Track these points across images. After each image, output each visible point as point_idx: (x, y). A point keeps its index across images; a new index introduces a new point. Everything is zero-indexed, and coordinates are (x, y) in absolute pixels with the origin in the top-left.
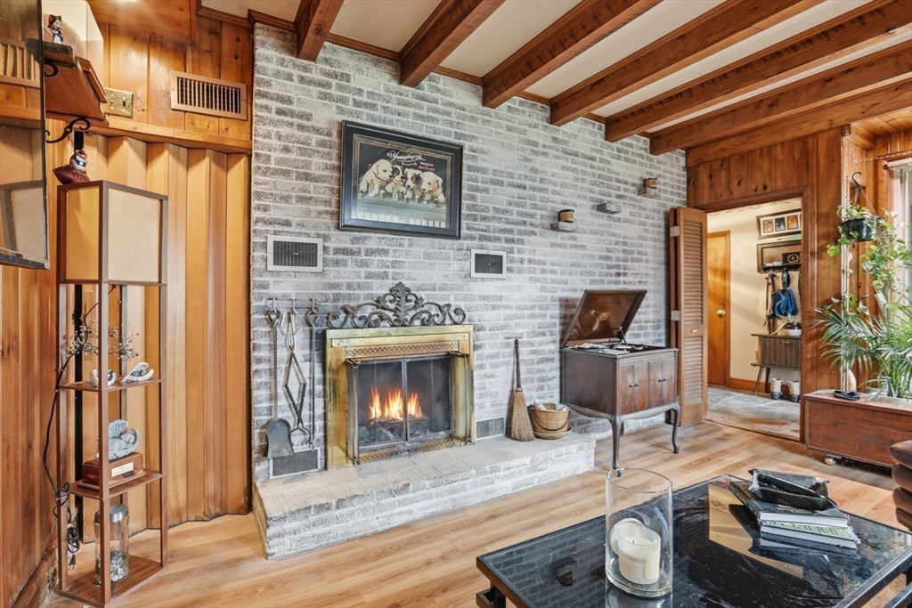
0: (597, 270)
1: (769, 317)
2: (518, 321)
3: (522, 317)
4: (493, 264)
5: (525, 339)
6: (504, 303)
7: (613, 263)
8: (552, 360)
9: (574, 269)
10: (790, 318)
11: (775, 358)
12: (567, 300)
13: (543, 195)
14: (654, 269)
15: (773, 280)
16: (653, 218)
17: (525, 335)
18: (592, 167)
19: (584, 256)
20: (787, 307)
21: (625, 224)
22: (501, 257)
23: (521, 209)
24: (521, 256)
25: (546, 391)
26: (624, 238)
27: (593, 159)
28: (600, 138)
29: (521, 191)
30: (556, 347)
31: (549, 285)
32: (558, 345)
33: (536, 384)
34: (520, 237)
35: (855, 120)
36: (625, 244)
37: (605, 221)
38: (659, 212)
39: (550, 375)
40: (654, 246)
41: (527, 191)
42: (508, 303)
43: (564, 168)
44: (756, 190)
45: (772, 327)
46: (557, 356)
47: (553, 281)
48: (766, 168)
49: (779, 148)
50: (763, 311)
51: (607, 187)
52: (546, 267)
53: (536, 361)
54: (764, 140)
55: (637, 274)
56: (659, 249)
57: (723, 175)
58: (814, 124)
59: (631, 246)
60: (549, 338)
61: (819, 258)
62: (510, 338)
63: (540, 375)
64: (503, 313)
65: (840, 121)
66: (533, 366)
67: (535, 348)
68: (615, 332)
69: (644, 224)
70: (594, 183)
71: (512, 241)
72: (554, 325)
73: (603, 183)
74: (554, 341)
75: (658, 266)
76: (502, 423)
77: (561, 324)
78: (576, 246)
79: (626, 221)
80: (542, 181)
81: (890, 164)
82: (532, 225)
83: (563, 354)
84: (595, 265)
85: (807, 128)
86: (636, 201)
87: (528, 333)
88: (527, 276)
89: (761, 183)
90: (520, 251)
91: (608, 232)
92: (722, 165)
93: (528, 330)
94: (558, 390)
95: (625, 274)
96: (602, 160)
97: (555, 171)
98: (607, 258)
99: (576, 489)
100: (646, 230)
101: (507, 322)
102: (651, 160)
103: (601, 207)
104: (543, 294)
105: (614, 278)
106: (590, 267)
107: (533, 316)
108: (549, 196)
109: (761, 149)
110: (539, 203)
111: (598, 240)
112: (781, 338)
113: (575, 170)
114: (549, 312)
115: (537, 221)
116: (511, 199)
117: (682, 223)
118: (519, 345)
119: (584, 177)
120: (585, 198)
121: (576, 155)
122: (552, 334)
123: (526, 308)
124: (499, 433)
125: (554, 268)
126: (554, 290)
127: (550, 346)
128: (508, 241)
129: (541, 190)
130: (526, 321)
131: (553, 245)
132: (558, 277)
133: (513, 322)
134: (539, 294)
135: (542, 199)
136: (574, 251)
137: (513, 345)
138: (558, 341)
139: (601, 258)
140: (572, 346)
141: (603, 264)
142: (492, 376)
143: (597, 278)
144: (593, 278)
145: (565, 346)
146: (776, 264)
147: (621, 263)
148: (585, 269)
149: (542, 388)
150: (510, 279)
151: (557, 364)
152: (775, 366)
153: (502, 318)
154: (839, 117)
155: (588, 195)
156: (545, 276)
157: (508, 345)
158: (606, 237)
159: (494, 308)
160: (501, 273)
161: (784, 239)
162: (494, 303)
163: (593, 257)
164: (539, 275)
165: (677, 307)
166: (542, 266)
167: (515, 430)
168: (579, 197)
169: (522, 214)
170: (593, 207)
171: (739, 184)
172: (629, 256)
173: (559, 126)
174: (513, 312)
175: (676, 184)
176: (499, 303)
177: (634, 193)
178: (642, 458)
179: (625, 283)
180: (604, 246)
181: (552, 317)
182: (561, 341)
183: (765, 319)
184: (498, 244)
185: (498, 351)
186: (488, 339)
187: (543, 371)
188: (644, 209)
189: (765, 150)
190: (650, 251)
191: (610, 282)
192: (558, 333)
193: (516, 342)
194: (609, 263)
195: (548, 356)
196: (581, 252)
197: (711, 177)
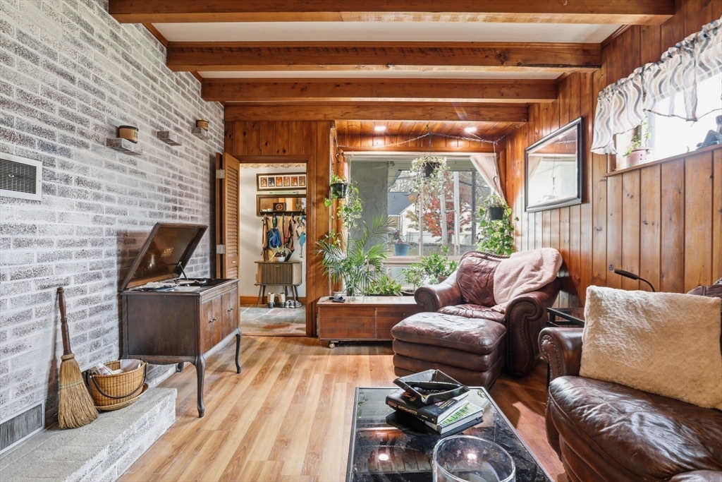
0: (157, 202)
1: (264, 249)
2: (62, 262)
3: (68, 256)
4: (18, 176)
5: (72, 285)
6: (38, 236)
7: (170, 196)
8: (109, 307)
9: (133, 198)
10: (278, 249)
11: (270, 278)
12: (126, 234)
13: (98, 99)
14: (203, 206)
15: (267, 222)
16: (202, 159)
17: (72, 281)
18: (153, 88)
19: (144, 185)
20: (276, 241)
21: (181, 159)
22: (34, 169)
23: (65, 107)
24: (67, 172)
25: (103, 348)
26: (180, 172)
27: (155, 80)
28: (161, 60)
29: (66, 82)
30: (113, 291)
31: (105, 215)
32: (115, 289)
33: (89, 342)
34: (64, 146)
35: (337, 119)
36: (181, 178)
37: (164, 152)
38: (206, 155)
39: (107, 326)
40: (202, 185)
41: (76, 86)
42: (45, 237)
43: (124, 76)
44: (278, 152)
45: (266, 256)
46: (115, 301)
47: (109, 210)
48: (286, 137)
49: (294, 123)
50: (260, 245)
51: (167, 116)
52: (100, 192)
53: (88, 313)
54: (284, 116)
55: (190, 210)
56: (206, 188)
57: (254, 135)
58: (316, 114)
59: (185, 182)
60: (105, 281)
61: (317, 207)
62: (49, 287)
63: (94, 329)
64: (36, 251)
65: (330, 117)
66: (85, 320)
67: (87, 295)
68: (172, 268)
69: (195, 163)
70: (155, 107)
71: (53, 149)
72: (111, 264)
73: (163, 110)
74: (111, 284)
75: (205, 204)
76: (39, 413)
77: (118, 263)
78: (136, 172)
79: (182, 156)
80: (96, 80)
81: (345, 153)
82: (82, 134)
83: (124, 298)
84: (156, 197)
85: (311, 116)
86: (190, 138)
87: (77, 278)
88: (75, 201)
89: (282, 147)
90: (63, 165)
91: (166, 163)
92: (253, 127)
93: (76, 274)
94: (117, 342)
95: (181, 209)
96: (163, 86)
97: (115, 75)
98: (165, 190)
99: (171, 457)
100: (197, 169)
101: (44, 264)
102: (201, 103)
103: (163, 136)
104: (97, 226)
105: (171, 212)
106: (150, 198)
107: (83, 254)
108: (105, 103)
109: (283, 122)
110: (93, 108)
111: (158, 169)
112: (273, 263)
113: (136, 84)
114: (104, 249)
115: (90, 130)
116: (51, 89)
117: (227, 168)
118: (64, 294)
119: (145, 96)
120: (146, 120)
121: (139, 69)
122: (108, 276)
123: (73, 244)
124: (33, 429)
125: (110, 194)
126: (111, 221)
127: (107, 291)
128: (44, 146)
129: (95, 92)
130: (74, 261)
131: (110, 166)
132: (115, 206)
133: (53, 264)
134: (92, 225)
135: (97, 104)
136: (133, 177)
137: (54, 296)
138: (116, 284)
139: (160, 189)
140: (134, 287)
141: (162, 196)
142: (19, 348)
143: (156, 210)
144: (152, 210)
145: (125, 289)
146: (269, 210)
147: (178, 197)
148: (144, 200)
149: (96, 345)
150: (48, 203)
151: (115, 311)
152: (270, 284)
153: (35, 259)
154: (330, 113)
155: (149, 117)
156: (99, 202)
157: (46, 297)
158: (165, 169)
159: (19, 244)
160: (34, 192)
161: (274, 193)
162: (20, 236)
163: (153, 187)
164: (91, 201)
165: (222, 242)
166: (96, 191)
167: (65, 414)
168: (140, 116)
169: (68, 115)
170: (153, 133)
171: (266, 144)
172: (184, 192)
173: (121, 22)
174: (54, 249)
175: (218, 133)
176: (29, 236)
177: (189, 130)
178: (214, 389)
179: (180, 217)
180: (164, 178)
181: (108, 254)
182: (120, 283)
183: (262, 250)
184: (27, 148)
185: (28, 308)
186: (9, 293)
187: (98, 323)
188: (196, 148)
189: (285, 123)
190: (200, 189)
191: (168, 216)
192: (116, 274)
193: (60, 292)
194: (167, 195)
195: (105, 303)
196: (140, 179)
197: (245, 134)
